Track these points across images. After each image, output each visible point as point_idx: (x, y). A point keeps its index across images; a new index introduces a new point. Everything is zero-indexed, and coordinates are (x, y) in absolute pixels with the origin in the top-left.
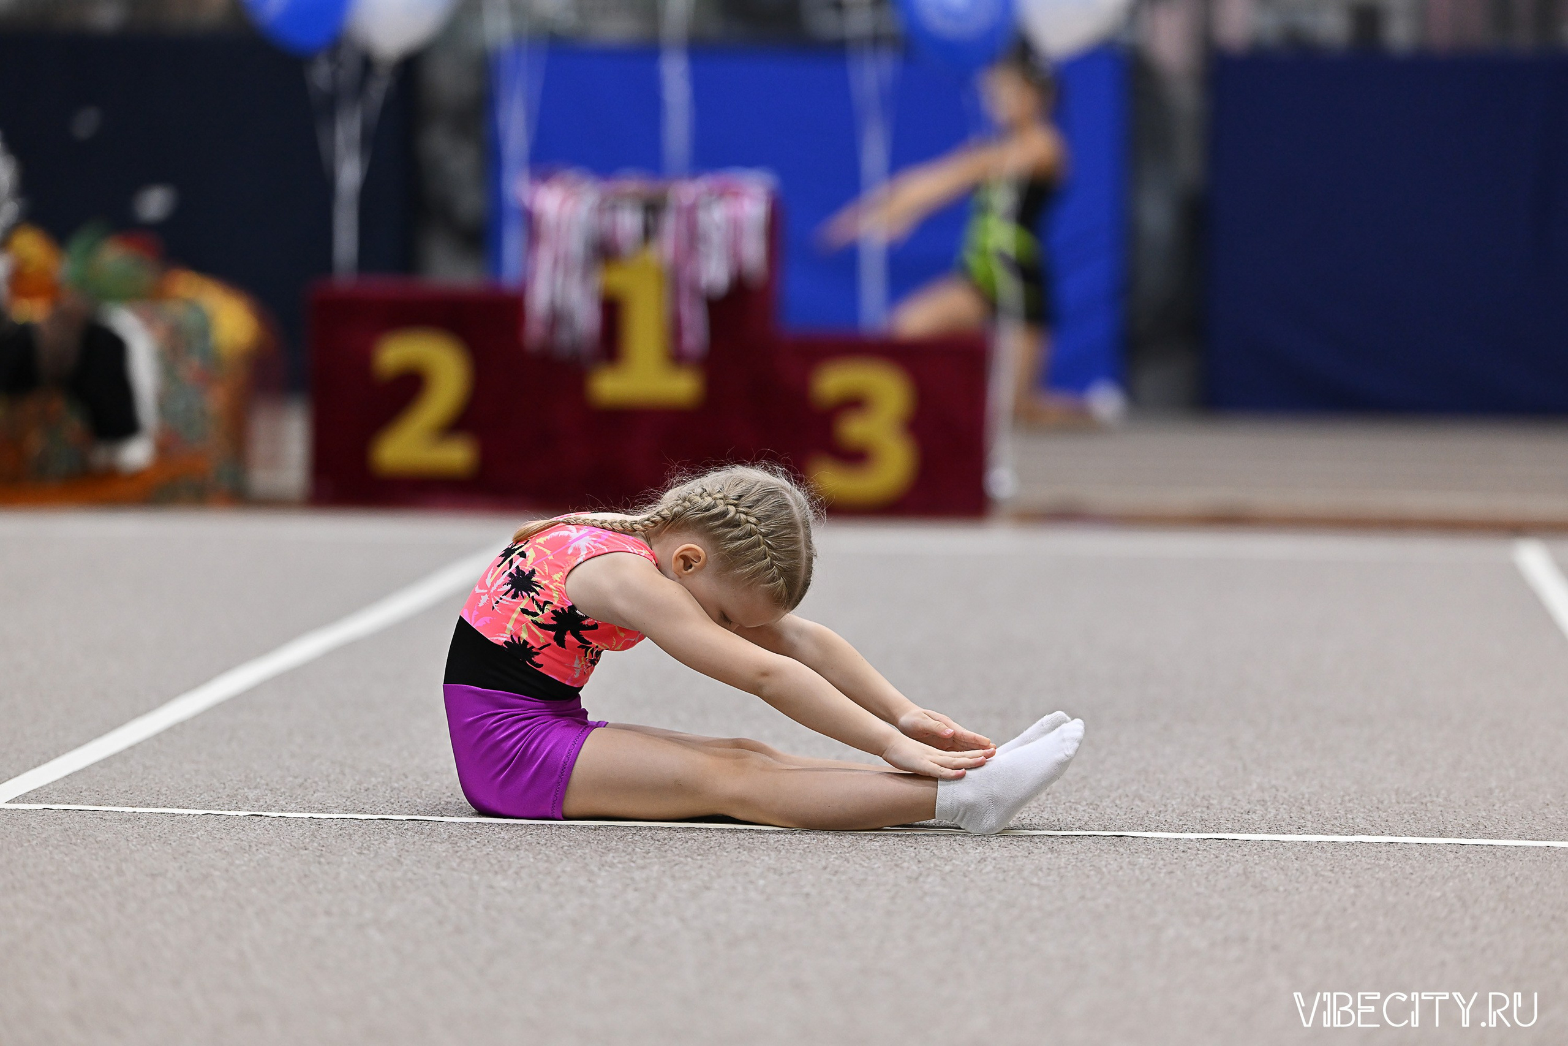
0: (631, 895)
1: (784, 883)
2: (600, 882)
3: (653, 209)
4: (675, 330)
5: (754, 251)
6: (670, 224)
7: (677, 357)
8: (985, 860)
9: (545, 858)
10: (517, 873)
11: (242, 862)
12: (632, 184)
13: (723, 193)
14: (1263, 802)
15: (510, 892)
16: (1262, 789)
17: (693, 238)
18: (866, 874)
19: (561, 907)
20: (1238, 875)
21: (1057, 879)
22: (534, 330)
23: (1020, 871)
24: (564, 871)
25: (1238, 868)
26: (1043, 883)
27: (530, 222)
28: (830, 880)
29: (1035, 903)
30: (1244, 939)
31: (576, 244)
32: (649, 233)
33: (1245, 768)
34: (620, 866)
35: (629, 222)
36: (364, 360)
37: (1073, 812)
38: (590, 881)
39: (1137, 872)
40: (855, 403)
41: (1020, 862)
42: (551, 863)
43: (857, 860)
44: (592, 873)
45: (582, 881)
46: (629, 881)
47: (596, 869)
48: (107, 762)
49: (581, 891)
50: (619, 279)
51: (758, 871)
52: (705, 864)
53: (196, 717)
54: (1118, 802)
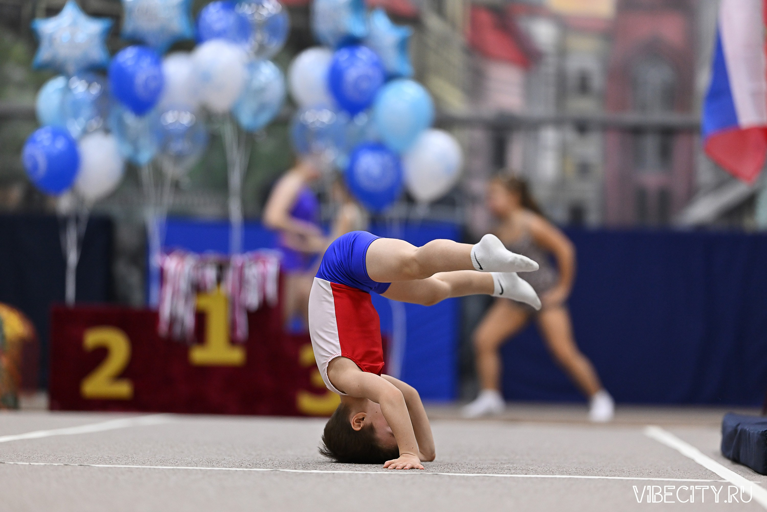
3: (221, 268)
4: (233, 327)
5: (271, 289)
6: (231, 276)
7: (233, 341)
12: (213, 256)
13: (256, 260)
17: (242, 281)
22: (163, 327)
27: (162, 274)
31: (184, 285)
32: (220, 280)
35: (211, 274)
36: (79, 341)
50: (204, 302)
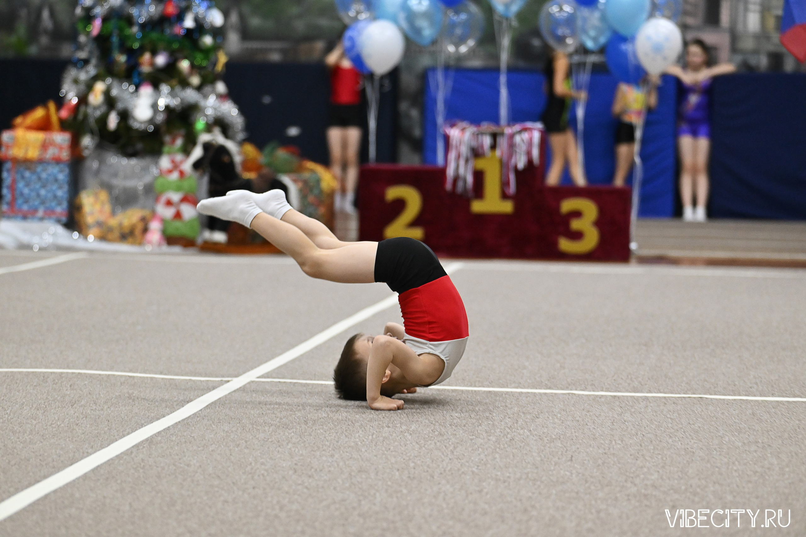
0: (507, 420)
1: (568, 416)
2: (494, 415)
3: (495, 137)
4: (505, 184)
6: (503, 142)
7: (504, 196)
8: (647, 406)
9: (471, 404)
10: (461, 410)
11: (351, 404)
12: (486, 126)
14: (756, 384)
15: (459, 418)
16: (755, 377)
17: (512, 146)
18: (601, 413)
19: (480, 425)
20: (750, 414)
21: (678, 416)
23: (662, 412)
24: (479, 410)
25: (750, 411)
26: (672, 417)
28: (586, 415)
29: (670, 425)
30: (757, 442)
31: (464, 150)
32: (493, 147)
33: (747, 368)
34: (502, 408)
35: (487, 141)
36: (382, 196)
37: (680, 387)
38: (490, 414)
39: (709, 413)
40: (577, 214)
41: (662, 407)
42: (474, 406)
43: (596, 406)
44: (490, 410)
45: (487, 414)
46: (506, 414)
47: (492, 409)
48: (293, 361)
49: (487, 418)
50: (481, 164)
51: (557, 411)
52: (535, 407)
53: (325, 343)
54: (698, 383)
